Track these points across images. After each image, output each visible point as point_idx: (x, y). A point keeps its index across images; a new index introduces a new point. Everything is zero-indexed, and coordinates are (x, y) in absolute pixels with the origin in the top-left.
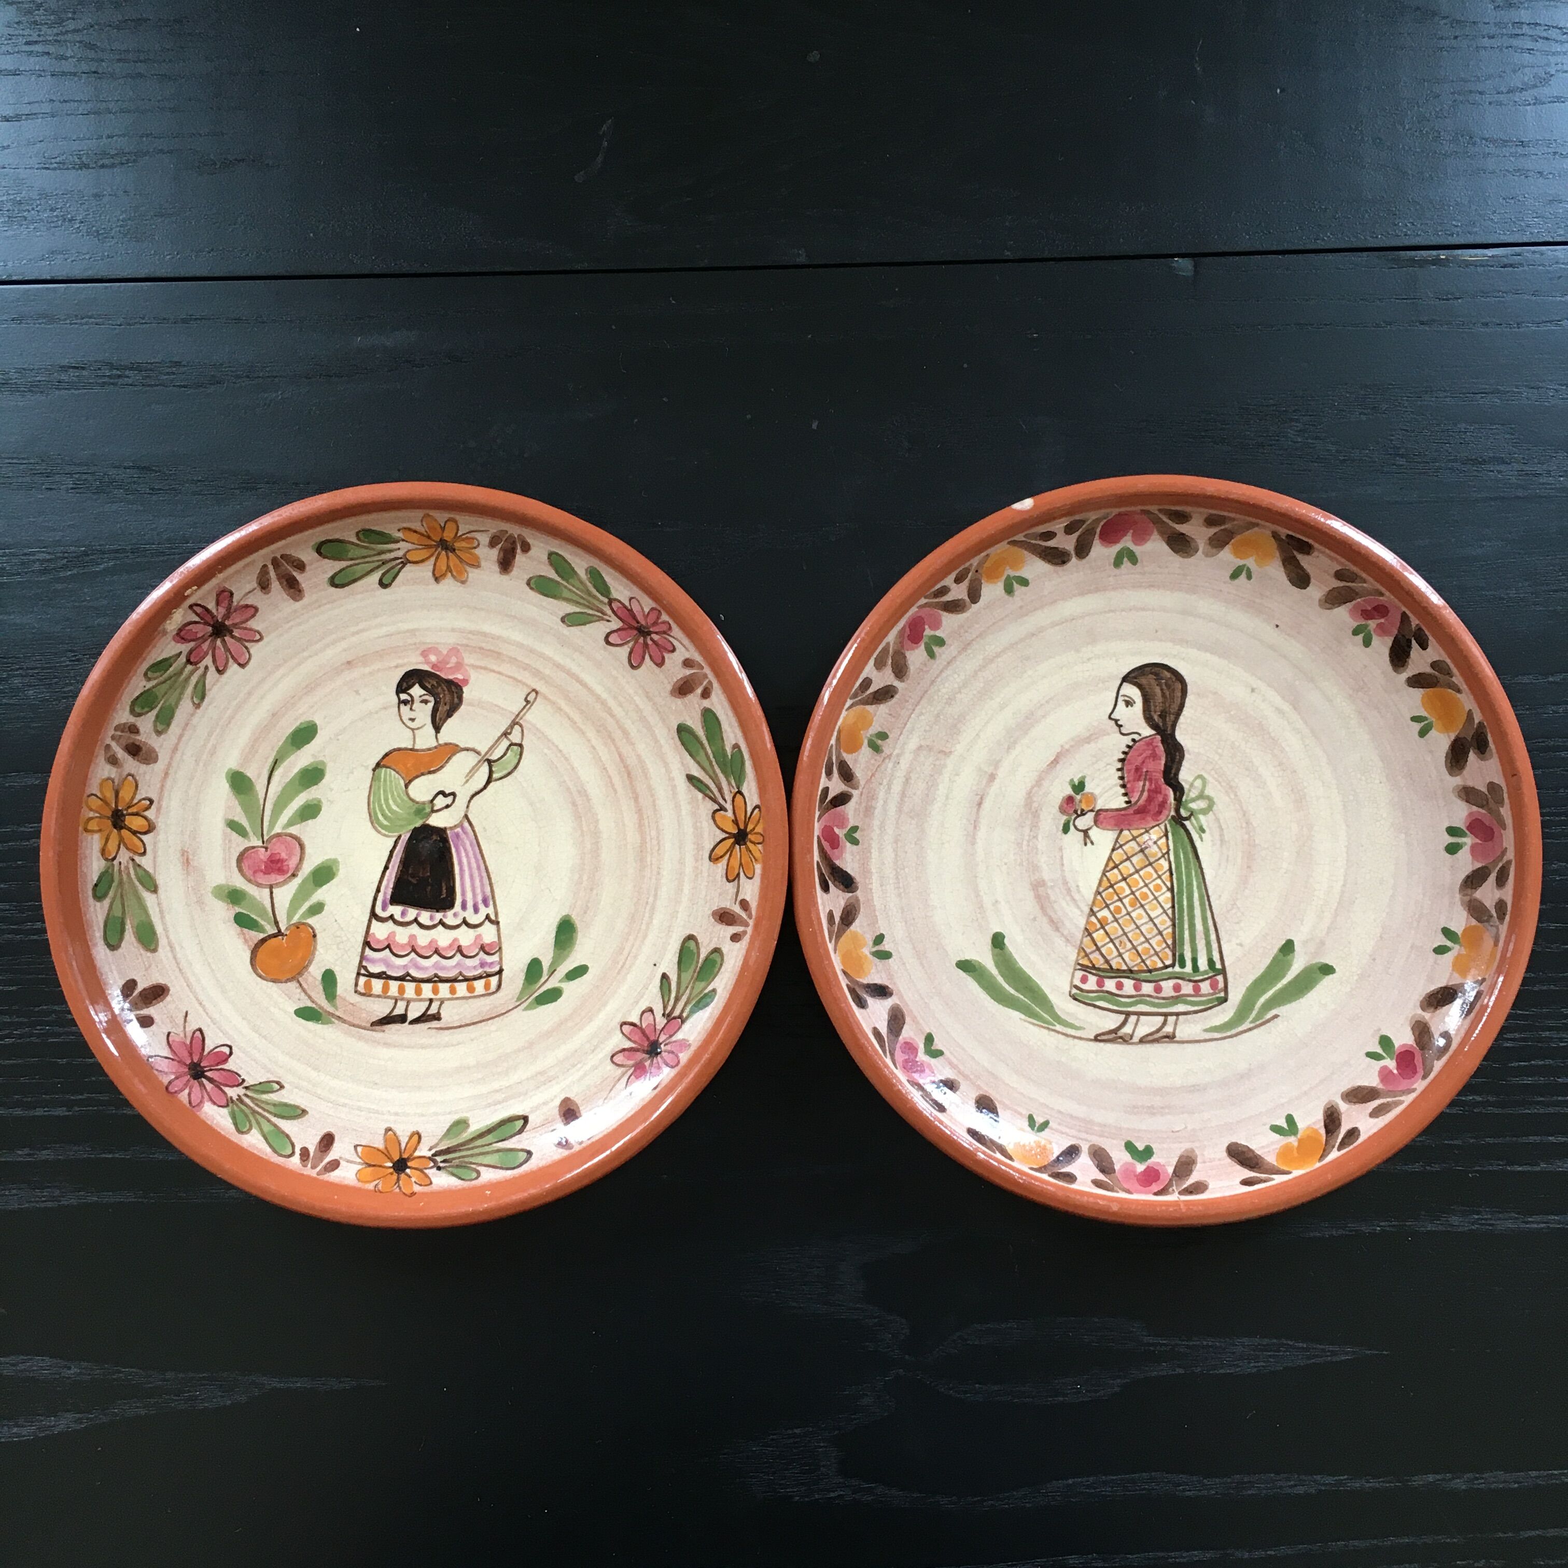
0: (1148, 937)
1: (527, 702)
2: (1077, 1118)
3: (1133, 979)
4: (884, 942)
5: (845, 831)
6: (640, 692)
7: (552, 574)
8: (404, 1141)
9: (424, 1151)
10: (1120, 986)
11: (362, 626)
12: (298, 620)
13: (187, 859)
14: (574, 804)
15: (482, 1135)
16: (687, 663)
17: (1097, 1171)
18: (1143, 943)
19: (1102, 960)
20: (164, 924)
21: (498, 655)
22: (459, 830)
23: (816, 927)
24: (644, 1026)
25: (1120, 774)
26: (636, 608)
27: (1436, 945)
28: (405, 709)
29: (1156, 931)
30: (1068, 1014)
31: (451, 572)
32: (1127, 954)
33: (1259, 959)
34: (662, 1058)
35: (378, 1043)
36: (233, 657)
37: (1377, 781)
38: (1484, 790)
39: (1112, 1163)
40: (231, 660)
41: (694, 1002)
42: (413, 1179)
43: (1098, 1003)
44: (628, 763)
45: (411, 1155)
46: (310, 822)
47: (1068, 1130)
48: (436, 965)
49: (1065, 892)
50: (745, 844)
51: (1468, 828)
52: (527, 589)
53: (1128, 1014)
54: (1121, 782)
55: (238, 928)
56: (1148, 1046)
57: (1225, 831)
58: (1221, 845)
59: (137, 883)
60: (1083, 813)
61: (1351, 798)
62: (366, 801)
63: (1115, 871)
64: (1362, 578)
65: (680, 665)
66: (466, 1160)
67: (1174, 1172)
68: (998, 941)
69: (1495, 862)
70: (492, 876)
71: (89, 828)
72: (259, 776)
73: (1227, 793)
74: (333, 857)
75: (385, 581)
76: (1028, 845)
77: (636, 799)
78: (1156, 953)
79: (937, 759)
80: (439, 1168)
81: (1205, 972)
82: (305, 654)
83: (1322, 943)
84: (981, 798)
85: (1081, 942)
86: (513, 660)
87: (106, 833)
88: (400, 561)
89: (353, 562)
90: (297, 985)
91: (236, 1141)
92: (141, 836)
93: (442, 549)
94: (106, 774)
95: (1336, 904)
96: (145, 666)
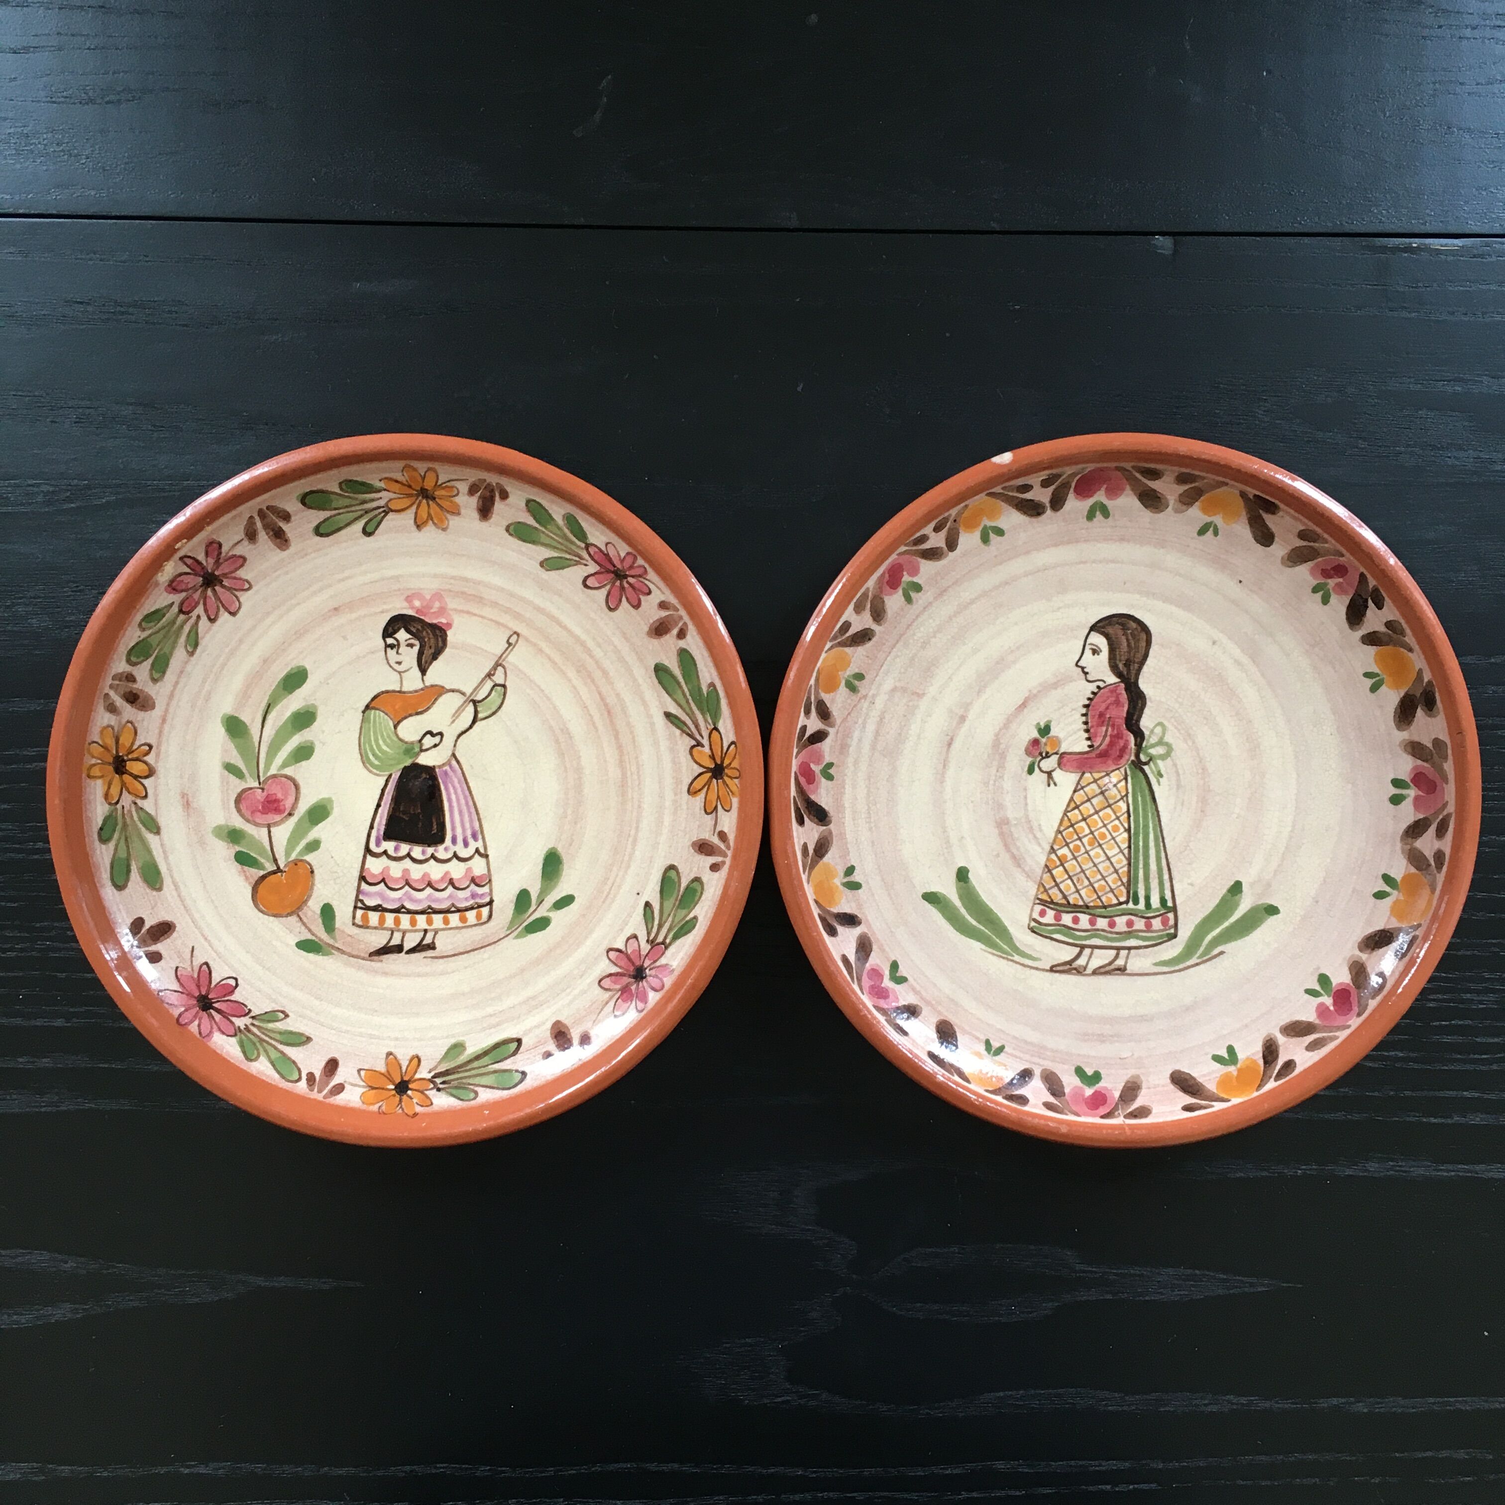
0: (1105, 875)
1: (510, 644)
2: (1031, 1044)
3: (1090, 914)
4: (855, 874)
5: (821, 767)
6: (618, 633)
7: (531, 522)
8: (405, 1064)
9: (424, 1073)
10: (1076, 920)
11: (347, 573)
12: (285, 569)
13: (187, 802)
14: (557, 741)
15: (478, 1057)
16: (663, 605)
17: (1049, 1094)
18: (1100, 880)
19: (1060, 896)
21: (479, 600)
22: (447, 768)
23: (792, 860)
24: (629, 952)
25: (1084, 719)
26: (612, 553)
27: (1376, 890)
28: (391, 653)
29: (1112, 870)
30: (1026, 945)
31: (432, 519)
33: (1208, 898)
34: (647, 982)
35: (376, 972)
36: (223, 606)
37: (1328, 733)
38: (1430, 745)
39: (1062, 1087)
40: (222, 609)
41: (676, 929)
42: (415, 1101)
43: (1055, 936)
44: (608, 701)
45: (412, 1077)
46: (304, 763)
47: (1022, 1055)
48: (429, 897)
49: (1027, 830)
50: (722, 778)
51: (1412, 781)
52: (507, 535)
53: (1083, 947)
54: (1085, 727)
55: (239, 866)
56: (1101, 977)
57: (1181, 777)
58: (1177, 790)
59: (140, 826)
60: (1048, 756)
61: (1303, 748)
62: (357, 742)
63: (1076, 811)
64: (1324, 539)
65: (656, 607)
66: (464, 1081)
67: (1121, 1096)
68: (962, 875)
69: (1436, 814)
70: (480, 812)
71: (92, 774)
72: (253, 720)
73: (1185, 741)
74: (326, 796)
75: (368, 530)
76: (995, 785)
77: (616, 736)
78: (1112, 891)
79: (911, 700)
80: (439, 1090)
81: (1157, 910)
82: (293, 602)
83: (1269, 885)
84: (951, 739)
85: (1041, 878)
86: (494, 604)
87: (108, 779)
88: (382, 510)
89: (337, 511)
90: (298, 919)
91: (245, 1068)
92: (143, 781)
93: (423, 497)
94: (105, 722)
95: (1283, 849)
96: (139, 617)
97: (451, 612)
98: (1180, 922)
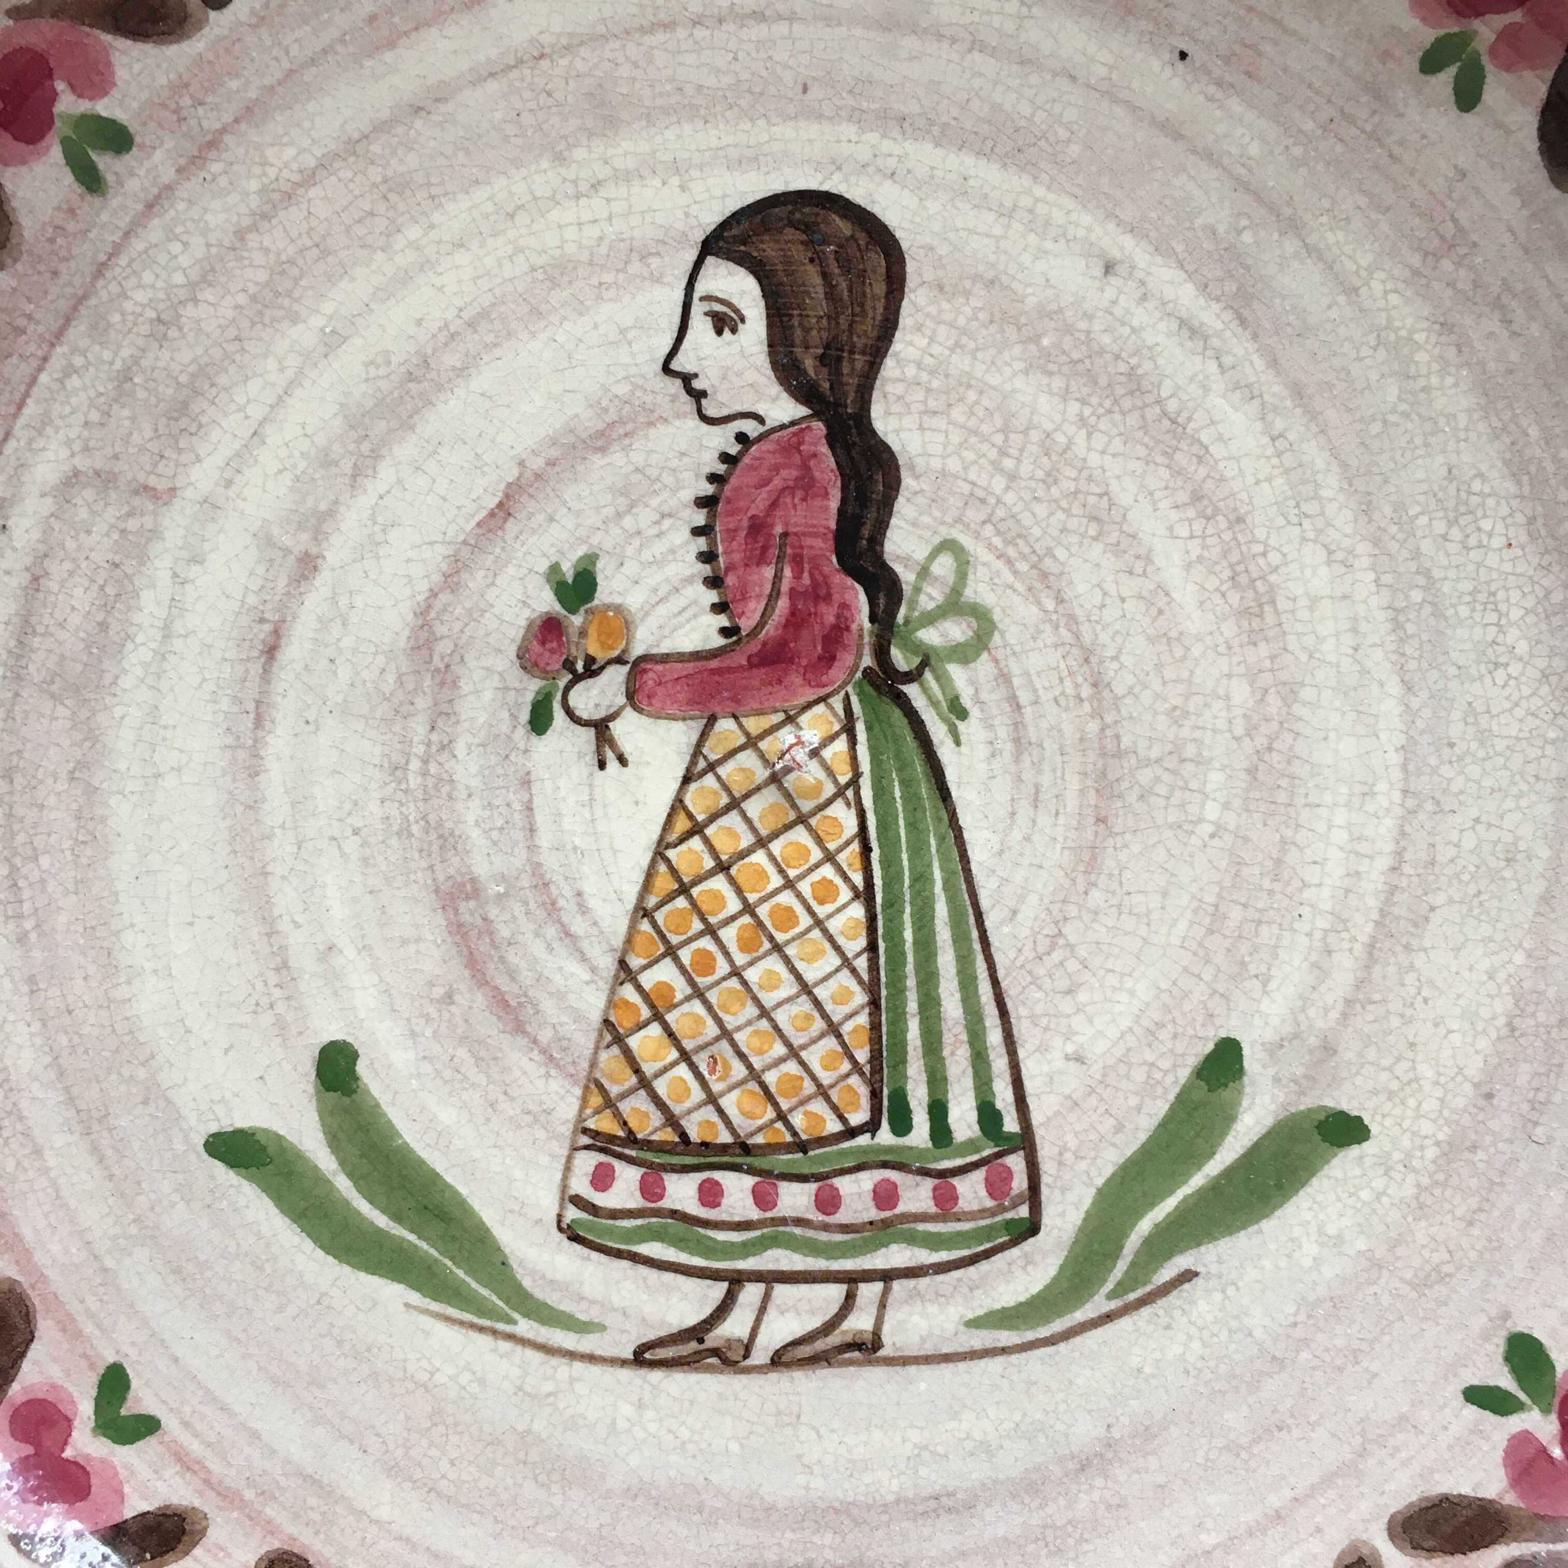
0: (797, 1042)
3: (751, 1171)
18: (782, 1060)
19: (656, 1118)
25: (701, 543)
29: (819, 1025)
32: (734, 1095)
33: (1133, 1101)
37: (1498, 542)
43: (646, 1249)
49: (540, 913)
53: (736, 1280)
54: (706, 569)
56: (799, 1375)
57: (1028, 712)
58: (1017, 758)
60: (592, 670)
61: (1417, 596)
63: (695, 843)
68: (338, 1066)
73: (1031, 592)
76: (425, 774)
78: (823, 1092)
79: (130, 514)
81: (971, 1145)
83: (1328, 1048)
84: (276, 633)
85: (593, 1065)
95: (1369, 928)
98: (1046, 1180)
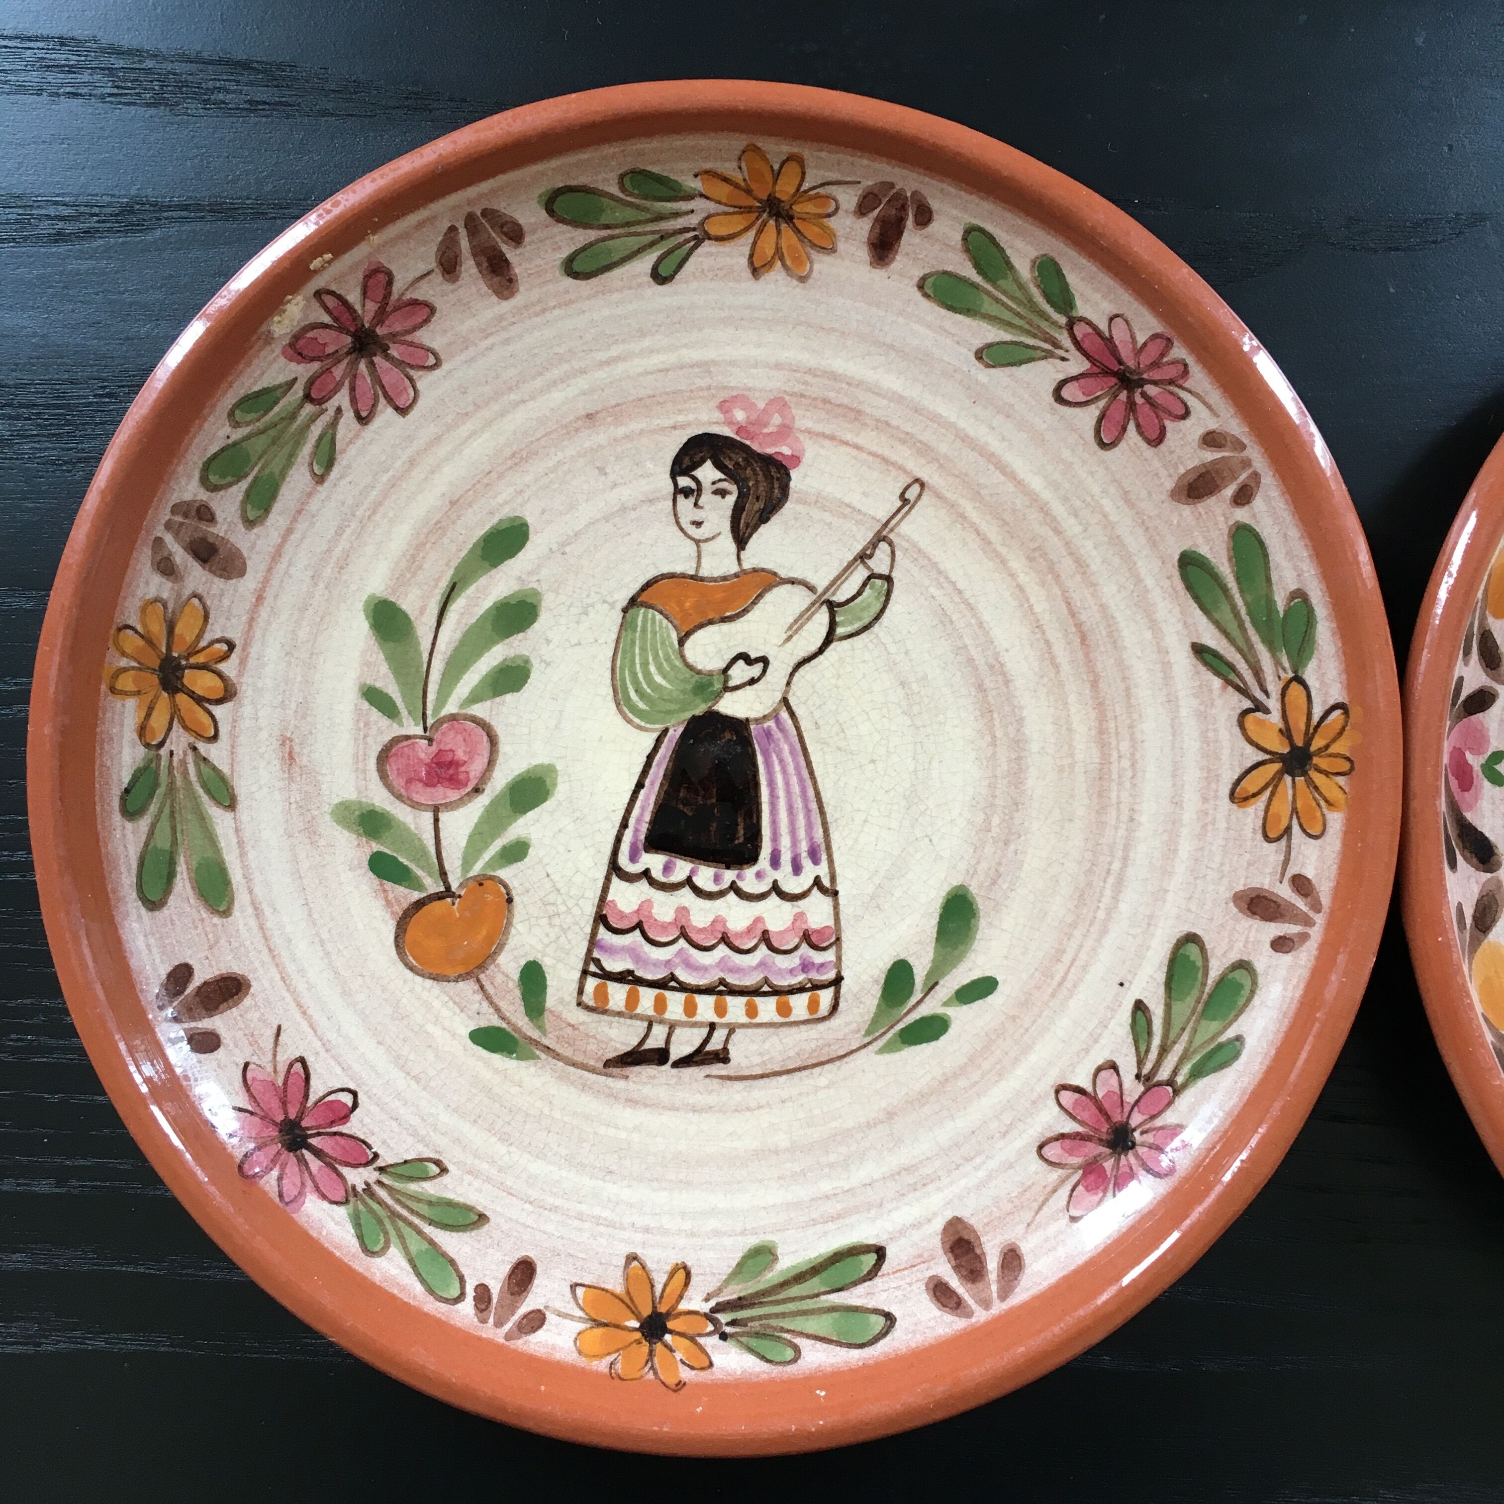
1: (905, 501)
5: (1482, 759)
6: (1112, 490)
7: (969, 272)
8: (660, 1281)
9: (695, 1300)
11: (615, 351)
12: (504, 335)
13: (290, 753)
14: (981, 687)
15: (800, 1277)
16: (1211, 440)
20: (245, 867)
21: (855, 415)
22: (771, 724)
23: (1450, 936)
24: (1100, 1095)
26: (1119, 335)
28: (685, 504)
31: (782, 259)
34: (1137, 1156)
35: (613, 1096)
36: (386, 396)
40: (382, 401)
41: (1197, 1058)
42: (678, 1356)
44: (1083, 617)
45: (674, 1307)
46: (509, 697)
48: (722, 963)
50: (1305, 773)
52: (918, 295)
55: (376, 881)
59: (200, 791)
62: (609, 665)
65: (1195, 444)
66: (773, 1322)
70: (828, 809)
71: (119, 686)
72: (422, 610)
74: (546, 761)
75: (663, 271)
77: (1095, 684)
80: (724, 1337)
82: (515, 397)
86: (883, 425)
87: (148, 698)
88: (692, 234)
89: (609, 232)
90: (477, 987)
91: (361, 1270)
92: (211, 708)
93: (770, 215)
94: (152, 593)
96: (229, 399)
97: (801, 437)
